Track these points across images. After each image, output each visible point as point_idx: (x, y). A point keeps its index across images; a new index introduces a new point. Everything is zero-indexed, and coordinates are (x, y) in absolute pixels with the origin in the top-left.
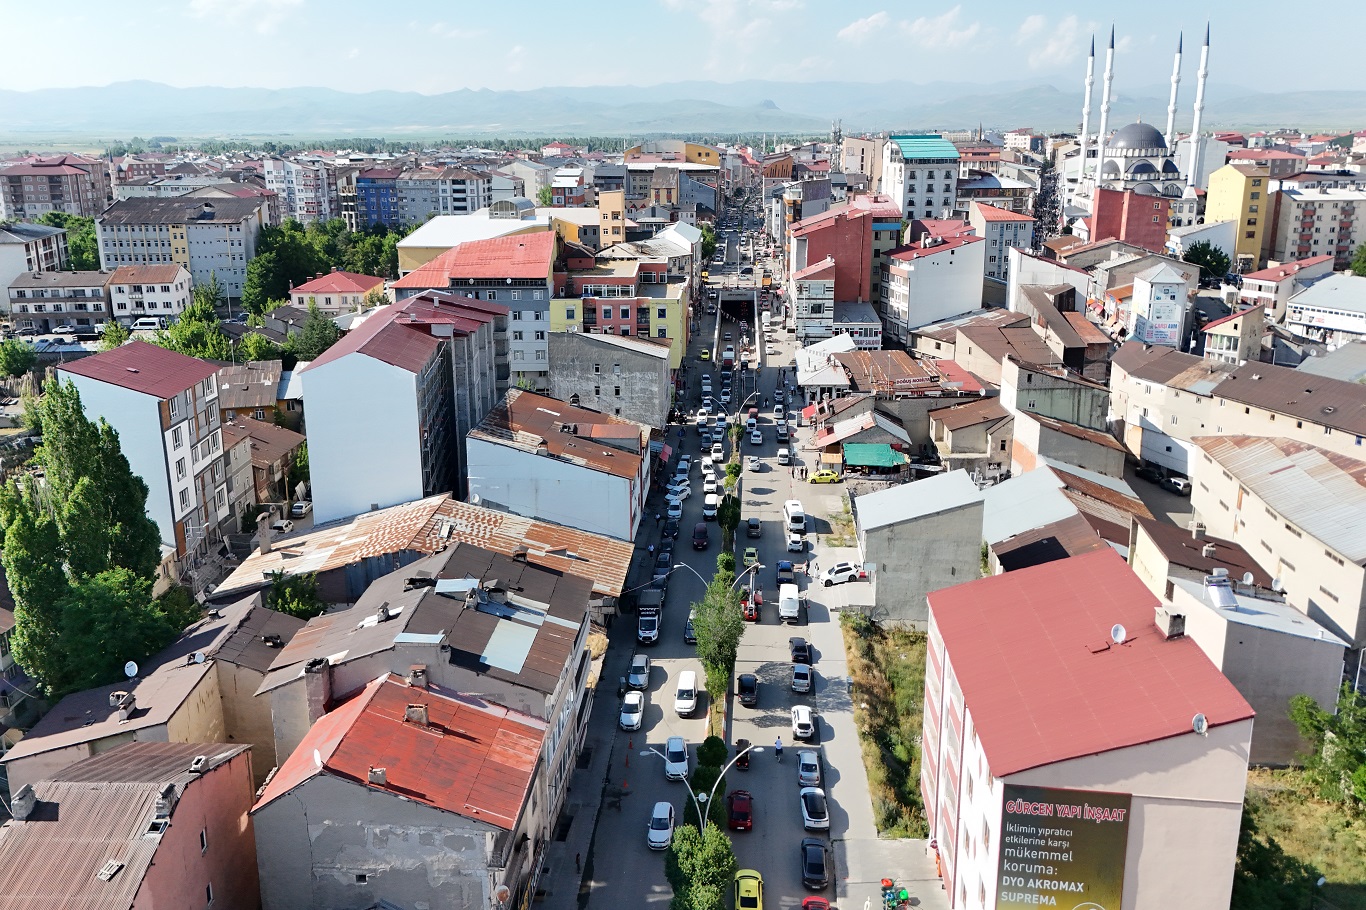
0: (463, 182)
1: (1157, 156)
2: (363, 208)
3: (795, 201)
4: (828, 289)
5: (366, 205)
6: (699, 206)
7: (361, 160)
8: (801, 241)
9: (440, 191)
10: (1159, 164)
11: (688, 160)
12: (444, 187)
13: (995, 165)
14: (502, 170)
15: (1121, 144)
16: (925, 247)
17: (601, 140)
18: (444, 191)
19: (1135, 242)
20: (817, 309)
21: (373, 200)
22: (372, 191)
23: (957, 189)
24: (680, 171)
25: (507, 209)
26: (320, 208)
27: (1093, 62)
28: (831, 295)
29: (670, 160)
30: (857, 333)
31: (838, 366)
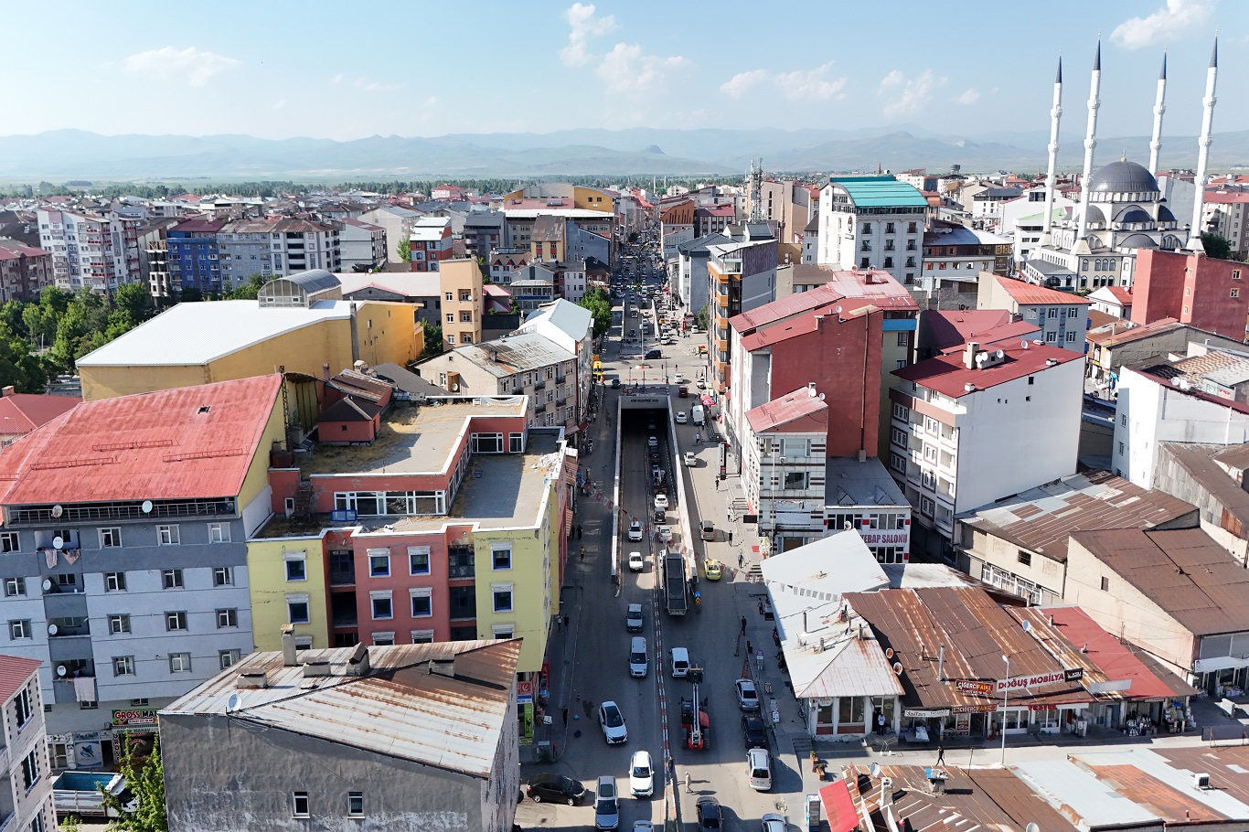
0: (300, 236)
1: (1150, 201)
2: (177, 268)
3: (731, 277)
4: (816, 448)
5: (180, 264)
6: (590, 261)
7: (229, 205)
8: (759, 355)
9: (272, 246)
10: (1153, 211)
11: (577, 206)
12: (276, 241)
13: (935, 211)
14: (361, 218)
15: (1103, 186)
16: (975, 367)
17: (497, 183)
18: (277, 246)
19: (1206, 325)
20: (795, 480)
21: (189, 258)
22: (187, 248)
23: (923, 246)
24: (567, 219)
25: (287, 293)
26: (111, 270)
27: (1061, 90)
28: (821, 457)
29: (555, 206)
30: (866, 522)
31: (868, 639)
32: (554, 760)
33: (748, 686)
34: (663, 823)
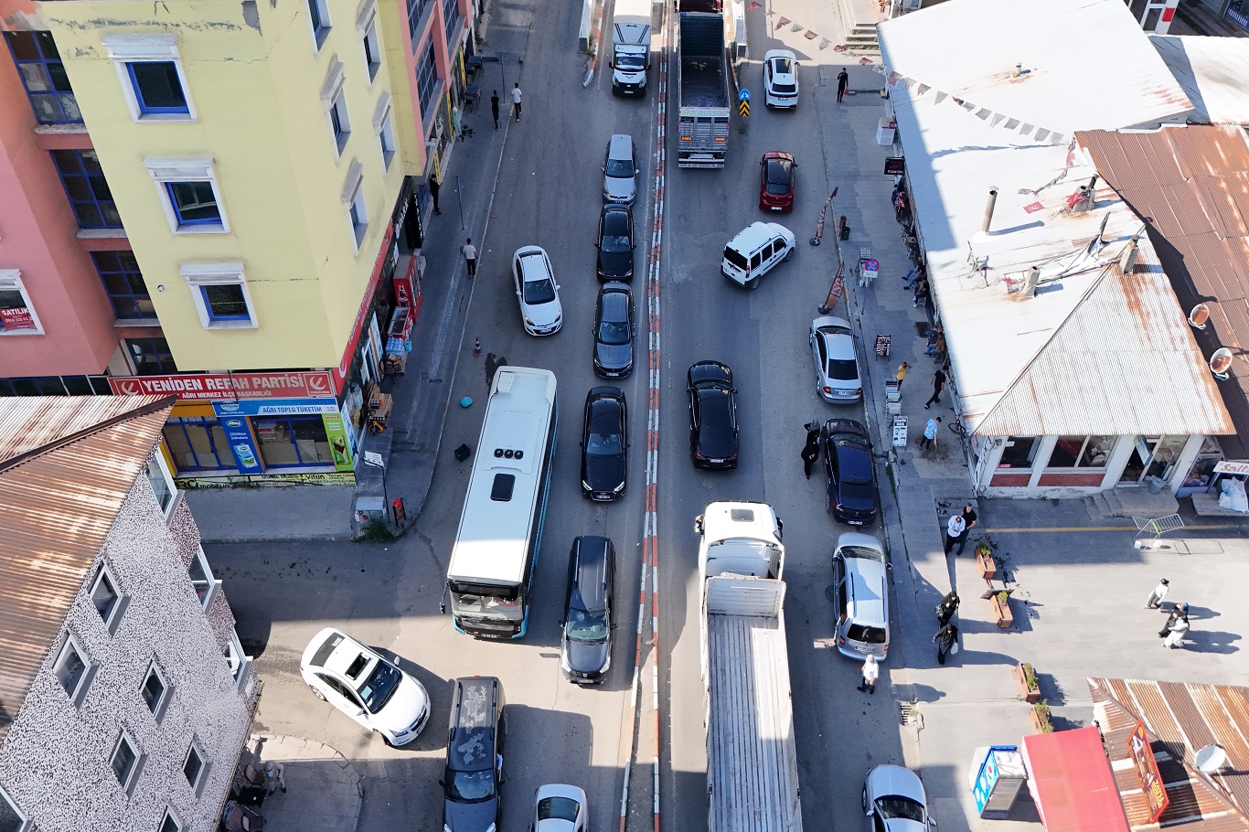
31: (1141, 268)
32: (396, 533)
33: (840, 348)
34: (625, 762)
